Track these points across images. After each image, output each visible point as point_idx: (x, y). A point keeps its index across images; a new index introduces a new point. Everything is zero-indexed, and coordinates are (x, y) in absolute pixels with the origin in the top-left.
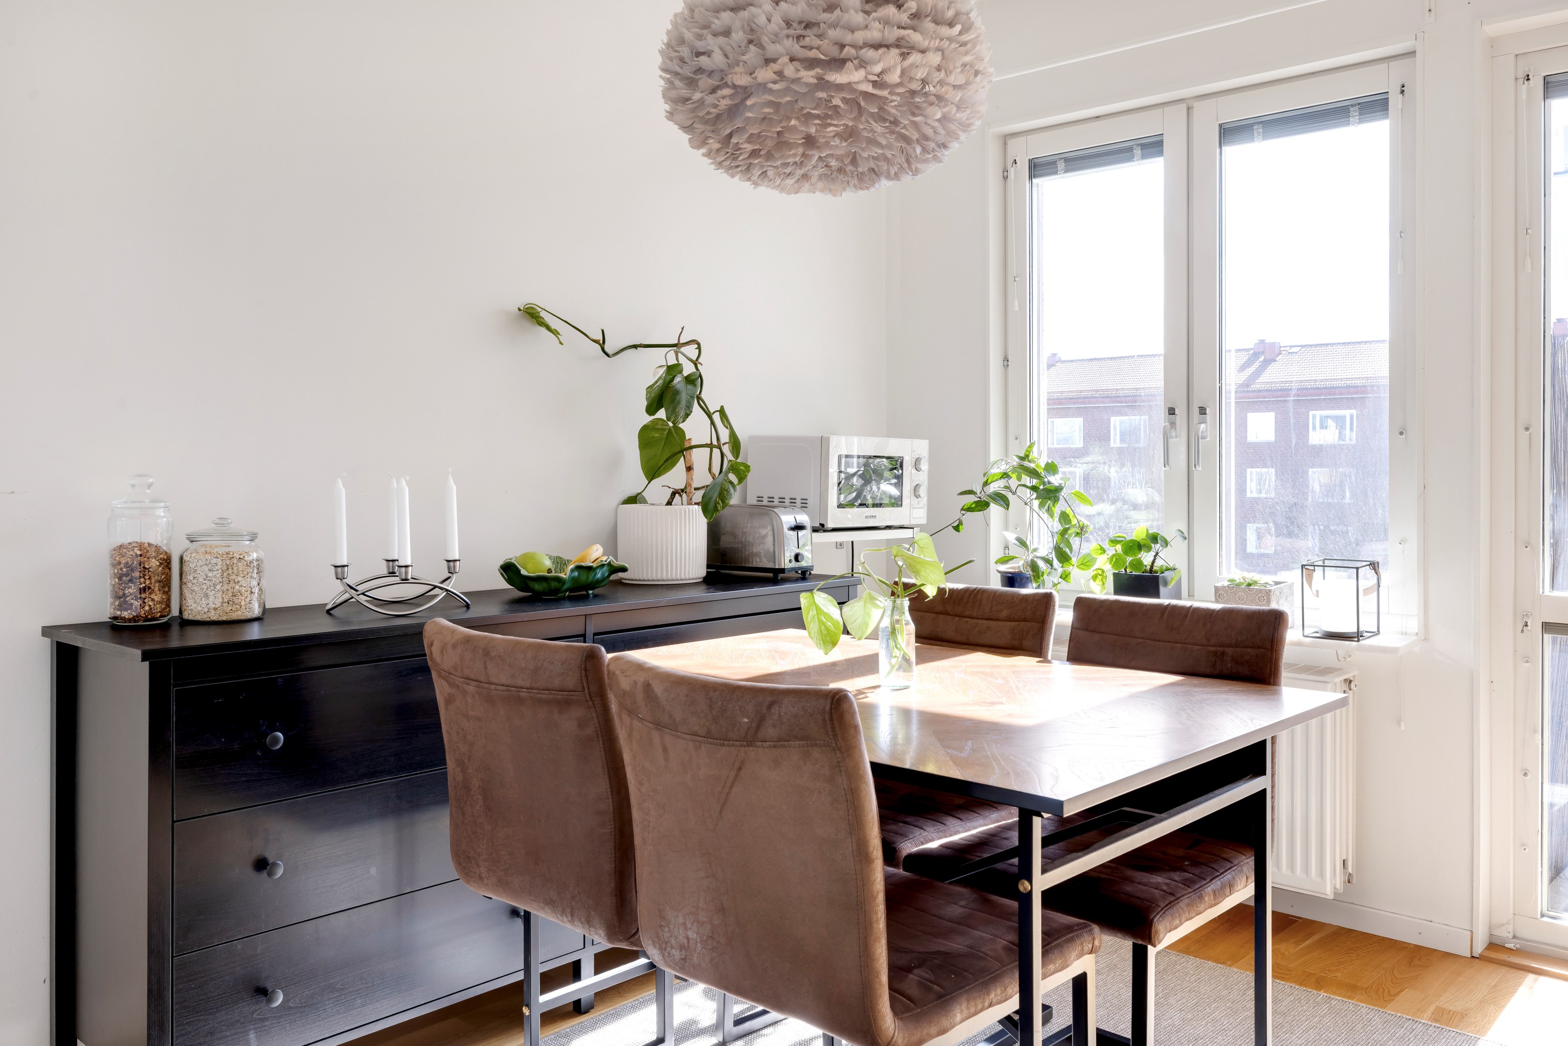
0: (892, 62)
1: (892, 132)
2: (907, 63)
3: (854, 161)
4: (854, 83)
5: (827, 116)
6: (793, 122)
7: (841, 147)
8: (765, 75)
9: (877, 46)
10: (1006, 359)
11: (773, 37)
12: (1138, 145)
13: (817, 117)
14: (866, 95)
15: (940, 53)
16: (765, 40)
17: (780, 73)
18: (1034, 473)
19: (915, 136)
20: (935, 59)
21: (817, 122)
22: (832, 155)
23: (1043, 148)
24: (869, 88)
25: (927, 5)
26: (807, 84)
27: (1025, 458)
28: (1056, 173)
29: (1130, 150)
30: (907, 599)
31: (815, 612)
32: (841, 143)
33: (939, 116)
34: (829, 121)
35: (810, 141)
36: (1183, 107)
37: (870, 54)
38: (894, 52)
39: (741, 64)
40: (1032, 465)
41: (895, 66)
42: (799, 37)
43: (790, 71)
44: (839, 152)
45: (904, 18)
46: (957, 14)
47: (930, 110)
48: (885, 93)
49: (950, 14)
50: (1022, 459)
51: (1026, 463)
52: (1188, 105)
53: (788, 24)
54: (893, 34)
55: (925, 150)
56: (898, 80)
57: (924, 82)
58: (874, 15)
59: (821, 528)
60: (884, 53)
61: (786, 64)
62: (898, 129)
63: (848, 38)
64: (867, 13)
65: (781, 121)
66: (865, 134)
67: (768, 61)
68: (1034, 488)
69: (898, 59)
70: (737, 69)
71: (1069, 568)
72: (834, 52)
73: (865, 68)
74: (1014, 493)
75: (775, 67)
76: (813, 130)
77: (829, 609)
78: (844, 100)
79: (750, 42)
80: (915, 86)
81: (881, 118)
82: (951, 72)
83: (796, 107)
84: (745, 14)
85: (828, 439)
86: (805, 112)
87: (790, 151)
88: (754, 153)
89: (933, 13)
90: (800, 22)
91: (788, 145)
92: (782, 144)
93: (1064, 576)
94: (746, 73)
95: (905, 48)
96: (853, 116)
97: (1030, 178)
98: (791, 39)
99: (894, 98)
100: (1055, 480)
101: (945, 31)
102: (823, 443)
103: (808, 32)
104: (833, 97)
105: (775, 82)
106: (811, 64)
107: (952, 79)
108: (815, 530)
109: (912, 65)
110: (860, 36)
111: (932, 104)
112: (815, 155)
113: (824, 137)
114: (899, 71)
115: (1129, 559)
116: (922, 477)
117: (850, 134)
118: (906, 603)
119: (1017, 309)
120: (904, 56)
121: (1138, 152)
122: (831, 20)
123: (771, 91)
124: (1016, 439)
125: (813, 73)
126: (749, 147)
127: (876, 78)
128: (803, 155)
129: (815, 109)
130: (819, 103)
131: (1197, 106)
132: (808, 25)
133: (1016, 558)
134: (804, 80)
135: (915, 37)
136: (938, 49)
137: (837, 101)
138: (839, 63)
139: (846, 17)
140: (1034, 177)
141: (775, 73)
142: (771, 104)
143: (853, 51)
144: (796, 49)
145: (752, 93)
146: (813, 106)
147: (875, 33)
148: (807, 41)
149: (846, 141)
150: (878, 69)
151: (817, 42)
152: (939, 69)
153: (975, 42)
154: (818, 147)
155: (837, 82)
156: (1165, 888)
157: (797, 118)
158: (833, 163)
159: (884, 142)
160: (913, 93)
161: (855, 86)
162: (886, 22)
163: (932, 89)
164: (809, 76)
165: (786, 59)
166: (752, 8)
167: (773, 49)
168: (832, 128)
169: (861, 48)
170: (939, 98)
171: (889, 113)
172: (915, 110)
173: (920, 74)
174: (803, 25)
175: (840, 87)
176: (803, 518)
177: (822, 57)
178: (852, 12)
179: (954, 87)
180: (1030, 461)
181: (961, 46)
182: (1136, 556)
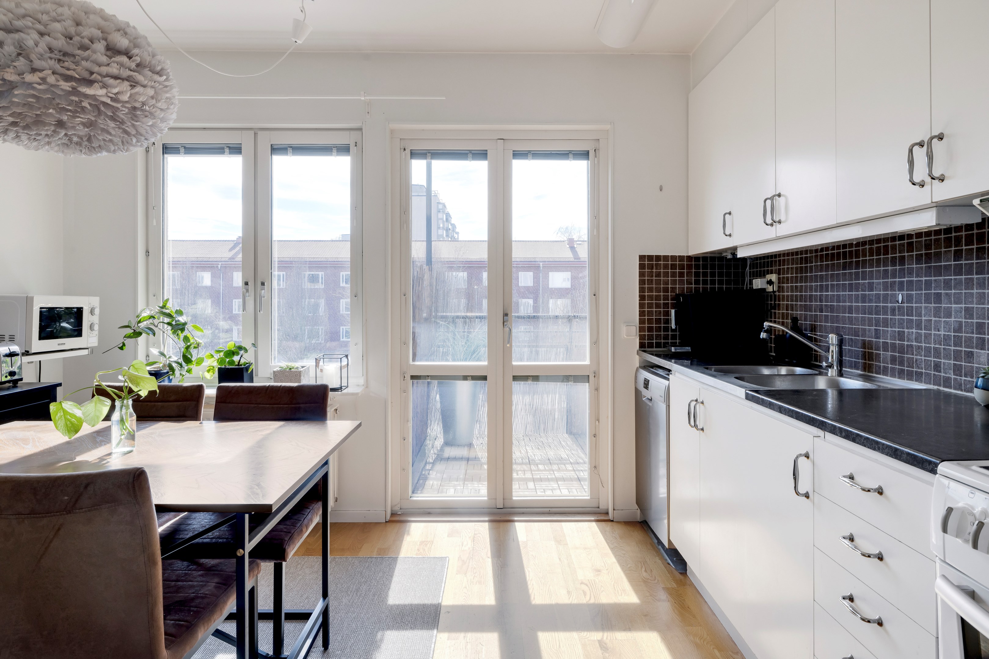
0: (125, 89)
1: (119, 128)
2: (134, 91)
3: (89, 140)
4: (98, 96)
5: (76, 112)
6: (51, 111)
7: (83, 131)
8: (29, 78)
9: (116, 78)
10: (147, 252)
11: (39, 56)
12: (227, 147)
13: (70, 111)
14: (105, 104)
15: (154, 89)
16: (33, 57)
17: (44, 79)
18: (169, 315)
19: (134, 132)
20: (151, 92)
21: (69, 113)
22: (75, 134)
23: (173, 139)
24: (109, 101)
25: (146, 61)
26: (65, 90)
27: (164, 307)
28: (179, 153)
29: (223, 148)
30: (131, 400)
31: (62, 414)
32: (84, 129)
33: (150, 123)
34: (78, 115)
35: (60, 124)
36: (252, 133)
37: (111, 81)
38: (126, 83)
39: (11, 67)
40: (167, 311)
41: (126, 92)
42: (59, 60)
43: (52, 79)
44: (81, 133)
45: (133, 65)
46: (162, 69)
47: (145, 120)
48: (119, 105)
49: (159, 68)
50: (162, 308)
51: (164, 310)
52: (256, 132)
53: (51, 50)
54: (125, 73)
55: (138, 141)
56: (127, 100)
57: (144, 104)
58: (113, 59)
59: (27, 353)
60: (120, 83)
61: (49, 75)
62: (124, 127)
63: (96, 69)
64: (110, 58)
65: (40, 109)
66: (102, 126)
67: (34, 70)
68: (169, 324)
69: (129, 88)
70: (8, 70)
71: (191, 366)
72: (86, 75)
73: (107, 89)
74: (157, 326)
75: (41, 75)
76: (65, 118)
77: (73, 411)
78: (90, 104)
79: (19, 54)
80: (138, 105)
81: (113, 118)
82: (159, 101)
83: (54, 102)
84: (16, 36)
85: (32, 298)
86: (60, 106)
87: (45, 127)
88: (14, 124)
89: (149, 65)
90: (60, 51)
91: (44, 124)
92: (38, 122)
93: (188, 371)
94: (15, 74)
95: (134, 83)
96: (94, 115)
97: (163, 153)
98: (53, 60)
99: (124, 109)
100: (182, 319)
101: (156, 77)
102: (29, 301)
103: (66, 59)
104: (83, 101)
105: (40, 84)
106: (68, 78)
107: (159, 105)
108: (23, 354)
109: (137, 93)
110: (104, 70)
111: (146, 116)
112: (63, 132)
113: (71, 123)
114: (128, 95)
115: (228, 360)
116: (95, 319)
117: (90, 125)
118: (130, 402)
119: (155, 224)
120: (133, 87)
121: (227, 150)
122: (83, 56)
123: (34, 88)
124: (154, 296)
125: (69, 84)
126: (11, 119)
127: (114, 96)
128: (54, 131)
129: (68, 105)
130: (71, 103)
131: (260, 133)
132: (65, 54)
133: (158, 362)
134: (62, 87)
135: (140, 78)
136: (152, 87)
137: (85, 104)
138: (90, 83)
139: (94, 57)
140: (166, 153)
141: (39, 78)
142: (33, 96)
143: (99, 77)
144: (57, 67)
145: (17, 87)
146: (67, 104)
147: (114, 69)
148: (66, 64)
149: (88, 128)
150: (115, 91)
151: (73, 66)
152: (152, 98)
153: (171, 87)
154: (66, 128)
155: (86, 93)
156: (285, 530)
157: (53, 109)
158: (75, 139)
159: (113, 132)
160: (135, 108)
161: (98, 97)
162: (122, 65)
163: (147, 108)
164: (66, 86)
165: (50, 72)
166: (22, 34)
167: (38, 63)
168: (79, 119)
169: (105, 77)
170: (151, 113)
171: (118, 116)
172: (135, 117)
173: (141, 99)
174: (61, 53)
175: (86, 96)
176: (15, 348)
177: (77, 76)
178: (99, 54)
179: (161, 110)
180: (166, 309)
181: (164, 87)
182: (231, 358)
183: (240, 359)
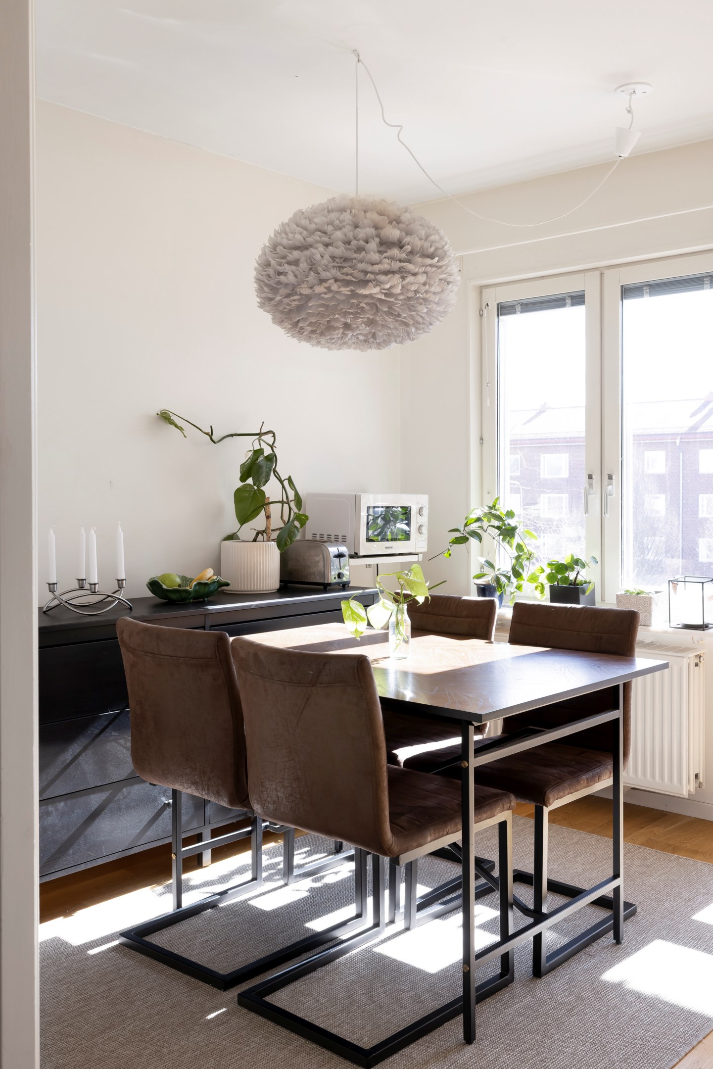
0: (396, 282)
1: (397, 321)
2: (405, 282)
3: (374, 337)
5: (357, 313)
6: (337, 316)
7: (366, 330)
8: (319, 289)
9: (386, 273)
11: (325, 267)
13: (351, 313)
14: (380, 300)
15: (425, 275)
16: (320, 269)
17: (329, 289)
18: (498, 518)
19: (411, 322)
20: (422, 278)
21: (351, 316)
22: (361, 334)
24: (383, 297)
25: (417, 247)
26: (345, 295)
27: (493, 507)
30: (405, 603)
31: (350, 613)
32: (366, 328)
33: (425, 310)
34: (358, 316)
35: (347, 326)
36: (598, 273)
37: (382, 278)
38: (397, 276)
39: (305, 282)
40: (498, 513)
41: (398, 284)
42: (340, 267)
43: (335, 287)
44: (364, 332)
45: (404, 256)
46: (435, 251)
47: (420, 308)
48: (392, 300)
49: (431, 251)
50: (491, 508)
51: (494, 512)
53: (334, 259)
54: (396, 265)
55: (417, 329)
56: (400, 292)
57: (416, 292)
58: (385, 255)
59: (355, 556)
60: (391, 277)
61: (332, 283)
62: (400, 319)
63: (370, 268)
64: (380, 252)
65: (329, 315)
66: (380, 322)
67: (322, 281)
68: (498, 528)
69: (400, 280)
70: (303, 286)
71: (521, 582)
72: (361, 276)
73: (380, 286)
74: (485, 531)
75: (326, 285)
76: (349, 321)
78: (367, 304)
79: (311, 269)
80: (410, 294)
81: (389, 313)
82: (432, 285)
83: (339, 308)
84: (307, 252)
85: (360, 496)
86: (344, 311)
87: (335, 331)
88: (313, 332)
89: (420, 252)
90: (341, 258)
91: (335, 329)
92: (330, 328)
93: (518, 588)
94: (308, 288)
95: (403, 273)
96: (372, 313)
97: (498, 316)
98: (335, 269)
99: (398, 302)
100: (512, 523)
101: (428, 261)
102: (357, 499)
103: (346, 265)
104: (360, 302)
105: (325, 293)
106: (347, 283)
107: (433, 289)
108: (351, 557)
109: (408, 283)
110: (377, 268)
111: (421, 304)
112: (350, 334)
113: (356, 324)
114: (400, 287)
115: (560, 576)
116: (423, 520)
117: (371, 323)
119: (489, 404)
120: (403, 278)
122: (360, 258)
123: (323, 299)
124: (488, 494)
125: (348, 289)
126: (310, 328)
127: (387, 291)
128: (343, 333)
129: (350, 309)
130: (352, 307)
132: (346, 260)
134: (343, 292)
135: (410, 267)
136: (425, 272)
137: (362, 305)
138: (364, 283)
139: (368, 256)
140: (500, 315)
141: (325, 288)
142: (323, 305)
143: (372, 276)
144: (339, 275)
145: (311, 299)
146: (349, 307)
147: (385, 266)
148: (345, 270)
149: (369, 326)
150: (387, 286)
151: (350, 271)
152: (425, 284)
153: (447, 266)
154: (352, 329)
155: (363, 294)
157: (338, 314)
158: (361, 338)
159: (392, 326)
160: (409, 299)
161: (374, 295)
162: (392, 258)
163: (421, 295)
164: (346, 290)
165: (332, 281)
166: (311, 249)
167: (324, 275)
168: (360, 320)
169: (378, 274)
170: (425, 300)
171: (394, 310)
172: (411, 308)
173: (413, 288)
174: (343, 259)
175: (365, 296)
176: (343, 550)
177: (354, 280)
178: (372, 253)
179: (434, 293)
180: (496, 510)
181: (438, 269)
182: (563, 574)
183: (577, 576)
